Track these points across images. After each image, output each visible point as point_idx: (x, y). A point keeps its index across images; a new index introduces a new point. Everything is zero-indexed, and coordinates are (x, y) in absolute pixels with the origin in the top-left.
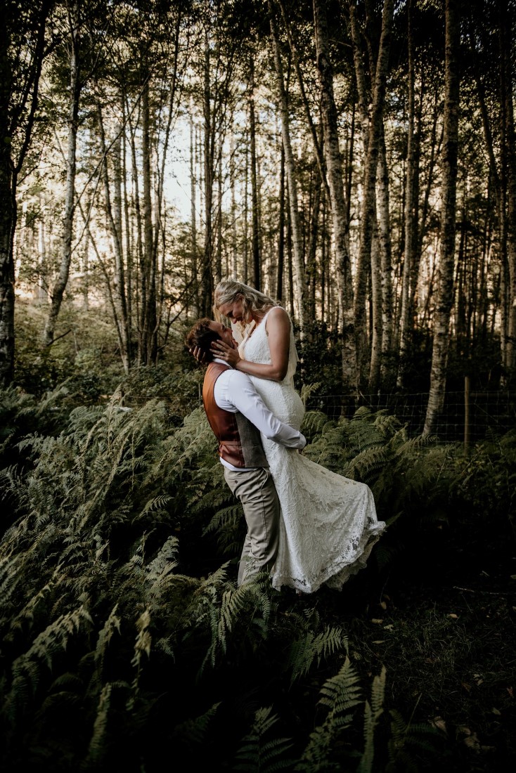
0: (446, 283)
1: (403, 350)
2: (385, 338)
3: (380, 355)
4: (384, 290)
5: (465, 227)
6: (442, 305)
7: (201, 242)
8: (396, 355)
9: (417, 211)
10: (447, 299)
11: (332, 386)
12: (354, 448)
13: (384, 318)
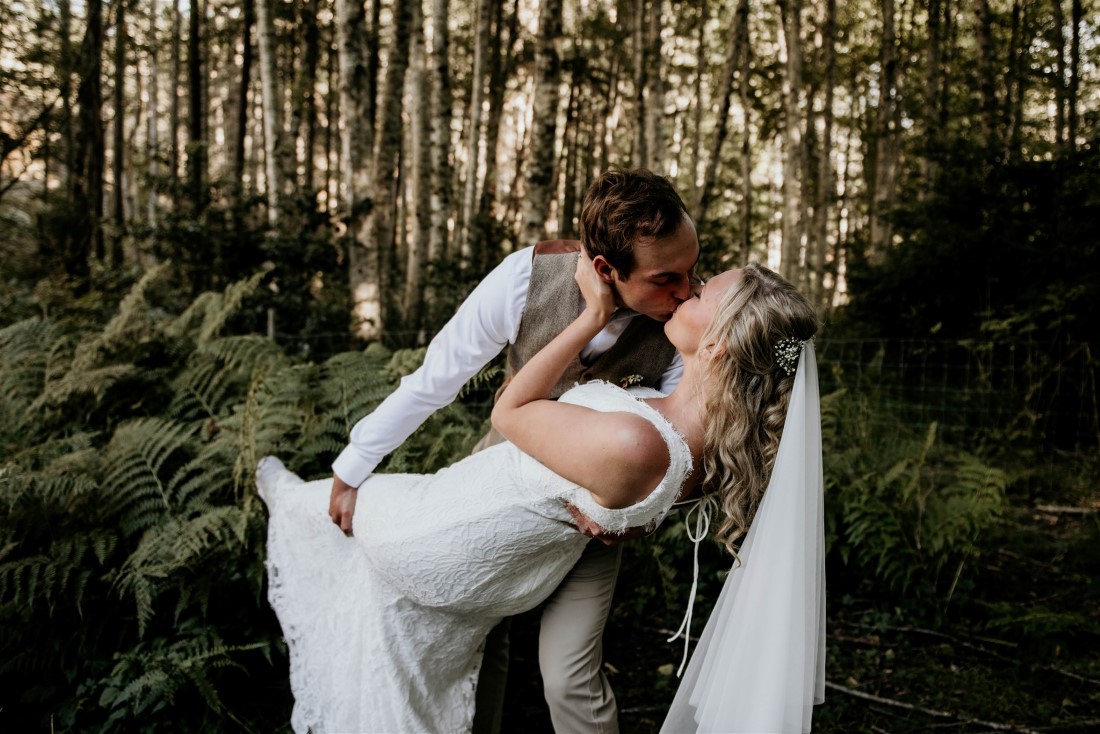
0: (544, 130)
1: (466, 259)
2: (435, 239)
3: (424, 264)
4: (436, 153)
5: (578, 67)
6: (536, 169)
7: (78, 31)
8: (454, 267)
9: (499, 30)
10: (545, 160)
11: (327, 316)
12: (333, 413)
13: (435, 203)
